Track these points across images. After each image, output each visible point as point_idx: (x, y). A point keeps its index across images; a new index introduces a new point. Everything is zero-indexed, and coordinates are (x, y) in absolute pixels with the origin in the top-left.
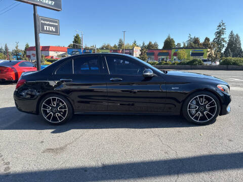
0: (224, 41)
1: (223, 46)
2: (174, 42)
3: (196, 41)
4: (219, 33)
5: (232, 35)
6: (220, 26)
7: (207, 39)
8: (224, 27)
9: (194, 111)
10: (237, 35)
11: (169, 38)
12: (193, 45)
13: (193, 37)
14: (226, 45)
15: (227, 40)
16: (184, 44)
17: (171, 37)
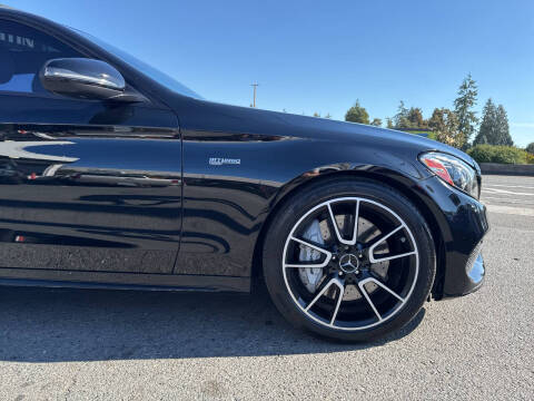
0: (474, 120)
1: (472, 130)
2: (366, 115)
3: (414, 115)
4: (464, 102)
5: (489, 108)
6: (465, 87)
7: (437, 113)
8: (473, 90)
9: (312, 276)
10: (501, 108)
11: (357, 108)
12: (408, 124)
13: (408, 107)
14: (477, 128)
15: (480, 116)
16: (389, 123)
17: (362, 106)
